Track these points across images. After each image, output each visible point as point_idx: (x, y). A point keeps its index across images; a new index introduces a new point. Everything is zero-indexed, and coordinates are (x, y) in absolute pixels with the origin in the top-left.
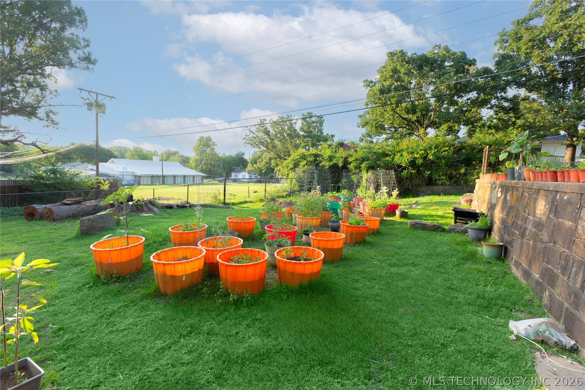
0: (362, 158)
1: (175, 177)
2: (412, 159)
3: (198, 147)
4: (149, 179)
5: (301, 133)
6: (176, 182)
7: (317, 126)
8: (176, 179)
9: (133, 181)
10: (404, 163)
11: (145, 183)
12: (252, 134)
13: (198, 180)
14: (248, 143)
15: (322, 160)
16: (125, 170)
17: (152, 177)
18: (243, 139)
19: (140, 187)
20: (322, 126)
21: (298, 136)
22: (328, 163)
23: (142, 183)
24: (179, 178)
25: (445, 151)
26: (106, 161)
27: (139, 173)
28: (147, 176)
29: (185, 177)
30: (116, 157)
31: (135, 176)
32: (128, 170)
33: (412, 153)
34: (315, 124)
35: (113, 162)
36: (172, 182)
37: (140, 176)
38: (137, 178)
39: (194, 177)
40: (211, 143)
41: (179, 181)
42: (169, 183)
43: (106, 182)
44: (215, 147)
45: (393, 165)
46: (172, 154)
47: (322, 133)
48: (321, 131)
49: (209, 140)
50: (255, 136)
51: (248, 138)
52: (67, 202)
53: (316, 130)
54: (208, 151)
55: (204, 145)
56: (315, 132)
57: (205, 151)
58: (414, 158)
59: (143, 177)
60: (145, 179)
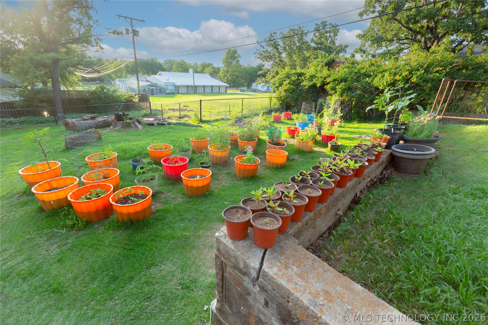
0: (341, 79)
1: (204, 87)
2: (392, 81)
3: (226, 59)
4: (185, 89)
5: (313, 45)
6: (206, 92)
7: (330, 36)
8: (206, 89)
9: (174, 90)
10: (382, 86)
11: (183, 92)
12: (262, 48)
13: (222, 90)
14: (258, 58)
15: (304, 79)
16: (168, 81)
17: (188, 87)
18: (255, 53)
19: (179, 95)
20: (337, 36)
21: (308, 48)
22: (307, 83)
23: (180, 92)
24: (208, 88)
25: (437, 72)
26: (155, 73)
27: (178, 84)
28: (184, 86)
29: (212, 87)
30: (164, 70)
31: (176, 86)
32: (170, 81)
33: (395, 74)
34: (328, 35)
35: (160, 74)
36: (203, 92)
37: (178, 87)
38: (177, 88)
39: (219, 87)
40: (236, 55)
41: (208, 90)
42: (200, 92)
43: (137, 96)
44: (240, 59)
45: (371, 87)
46: (207, 66)
47: (334, 44)
48: (333, 42)
49: (235, 52)
50: (265, 50)
51: (259, 52)
52: (86, 118)
53: (329, 41)
54: (234, 62)
55: (231, 58)
56: (328, 43)
57: (232, 62)
58: (396, 80)
59: (181, 87)
60: (183, 89)
